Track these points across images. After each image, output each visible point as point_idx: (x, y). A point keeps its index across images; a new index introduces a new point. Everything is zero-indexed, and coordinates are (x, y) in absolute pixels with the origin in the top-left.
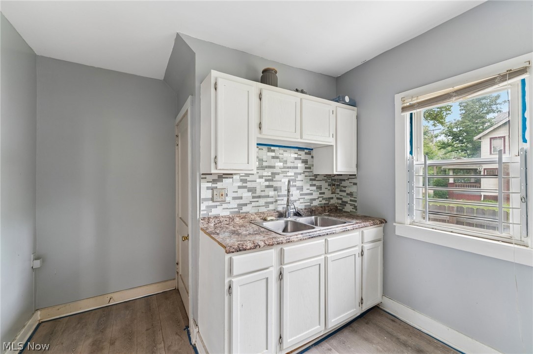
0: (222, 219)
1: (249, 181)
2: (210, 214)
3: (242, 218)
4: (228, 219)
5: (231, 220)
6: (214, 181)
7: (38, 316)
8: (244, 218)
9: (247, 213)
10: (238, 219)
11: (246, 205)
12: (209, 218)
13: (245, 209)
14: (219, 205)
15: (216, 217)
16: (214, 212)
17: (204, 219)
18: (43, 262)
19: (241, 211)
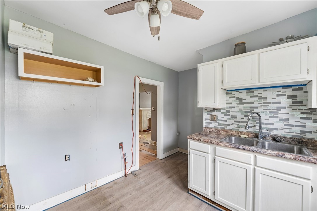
0: (213, 130)
1: (231, 112)
2: (209, 126)
3: (225, 132)
4: (217, 130)
5: (218, 131)
6: (211, 111)
7: (178, 150)
8: (227, 132)
9: (229, 130)
10: (222, 132)
11: (229, 125)
12: (208, 128)
13: (228, 127)
14: (213, 123)
15: (211, 128)
16: (211, 126)
17: (205, 128)
18: (179, 134)
19: (226, 128)
